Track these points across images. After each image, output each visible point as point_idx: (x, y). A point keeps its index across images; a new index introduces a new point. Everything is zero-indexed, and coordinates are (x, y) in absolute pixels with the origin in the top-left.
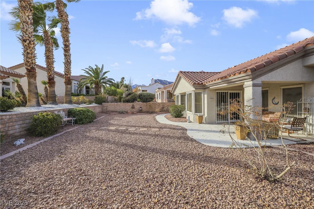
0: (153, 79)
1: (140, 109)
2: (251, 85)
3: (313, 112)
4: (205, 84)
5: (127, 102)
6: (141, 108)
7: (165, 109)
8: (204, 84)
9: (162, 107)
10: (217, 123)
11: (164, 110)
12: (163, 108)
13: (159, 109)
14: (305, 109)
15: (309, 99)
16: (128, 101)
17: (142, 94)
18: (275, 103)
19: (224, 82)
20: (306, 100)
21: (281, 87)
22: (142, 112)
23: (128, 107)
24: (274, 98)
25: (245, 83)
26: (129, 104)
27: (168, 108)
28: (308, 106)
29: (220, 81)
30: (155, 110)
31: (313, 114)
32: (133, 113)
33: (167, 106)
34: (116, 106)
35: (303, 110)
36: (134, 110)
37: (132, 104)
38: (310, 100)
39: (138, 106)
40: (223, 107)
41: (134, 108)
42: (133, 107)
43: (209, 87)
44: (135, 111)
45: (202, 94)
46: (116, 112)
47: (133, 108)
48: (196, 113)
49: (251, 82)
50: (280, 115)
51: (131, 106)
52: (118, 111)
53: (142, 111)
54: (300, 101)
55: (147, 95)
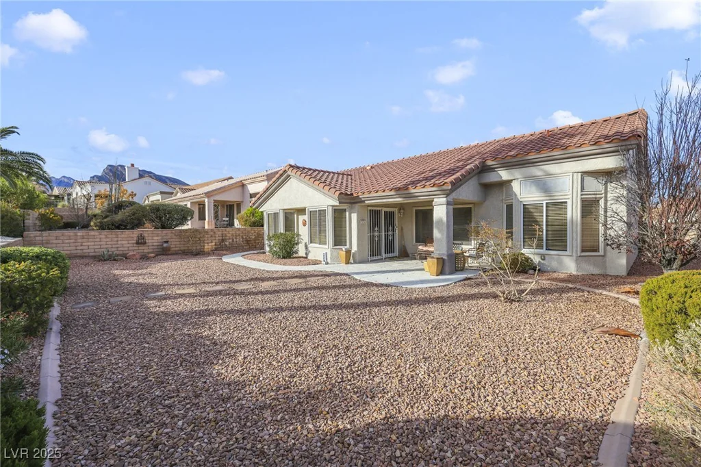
0: (133, 165)
1: (165, 245)
2: (445, 202)
4: (358, 196)
5: (118, 228)
6: (167, 242)
7: (227, 243)
8: (355, 195)
9: (221, 238)
10: (371, 261)
11: (225, 245)
12: (223, 240)
13: (214, 244)
16: (120, 226)
17: (161, 208)
19: (400, 196)
22: (170, 253)
23: (124, 242)
25: (435, 200)
26: (127, 233)
27: (233, 241)
29: (393, 193)
30: (204, 246)
32: (145, 258)
33: (233, 235)
34: (80, 241)
36: (144, 249)
37: (135, 233)
39: (156, 238)
40: (376, 234)
41: (145, 243)
42: (141, 241)
43: (364, 201)
44: (152, 253)
45: (347, 213)
46: (82, 257)
47: (141, 243)
48: (335, 245)
49: (445, 199)
51: (135, 239)
52: (91, 254)
53: (170, 250)
55: (177, 210)
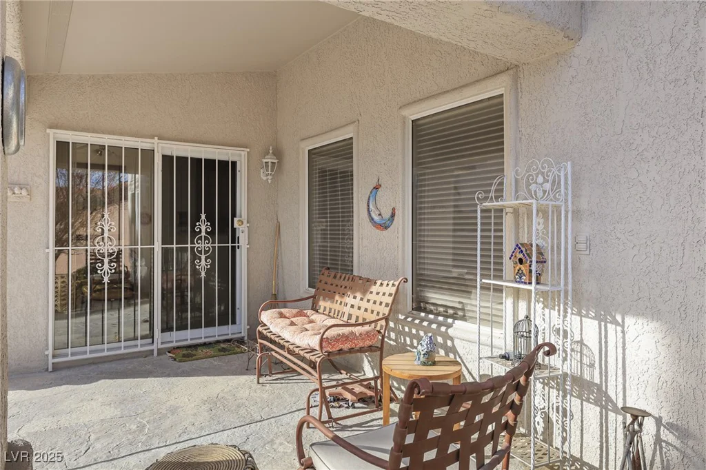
3: (566, 284)
14: (523, 254)
15: (540, 179)
18: (376, 218)
20: (528, 185)
21: (405, 112)
24: (377, 188)
28: (536, 232)
31: (566, 292)
35: (508, 266)
38: (547, 186)
50: (390, 300)
54: (492, 194)
